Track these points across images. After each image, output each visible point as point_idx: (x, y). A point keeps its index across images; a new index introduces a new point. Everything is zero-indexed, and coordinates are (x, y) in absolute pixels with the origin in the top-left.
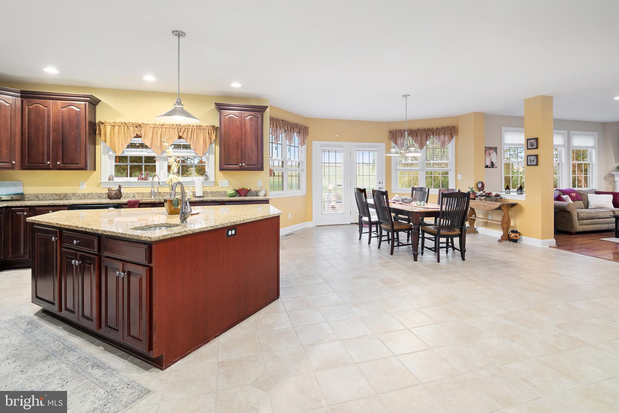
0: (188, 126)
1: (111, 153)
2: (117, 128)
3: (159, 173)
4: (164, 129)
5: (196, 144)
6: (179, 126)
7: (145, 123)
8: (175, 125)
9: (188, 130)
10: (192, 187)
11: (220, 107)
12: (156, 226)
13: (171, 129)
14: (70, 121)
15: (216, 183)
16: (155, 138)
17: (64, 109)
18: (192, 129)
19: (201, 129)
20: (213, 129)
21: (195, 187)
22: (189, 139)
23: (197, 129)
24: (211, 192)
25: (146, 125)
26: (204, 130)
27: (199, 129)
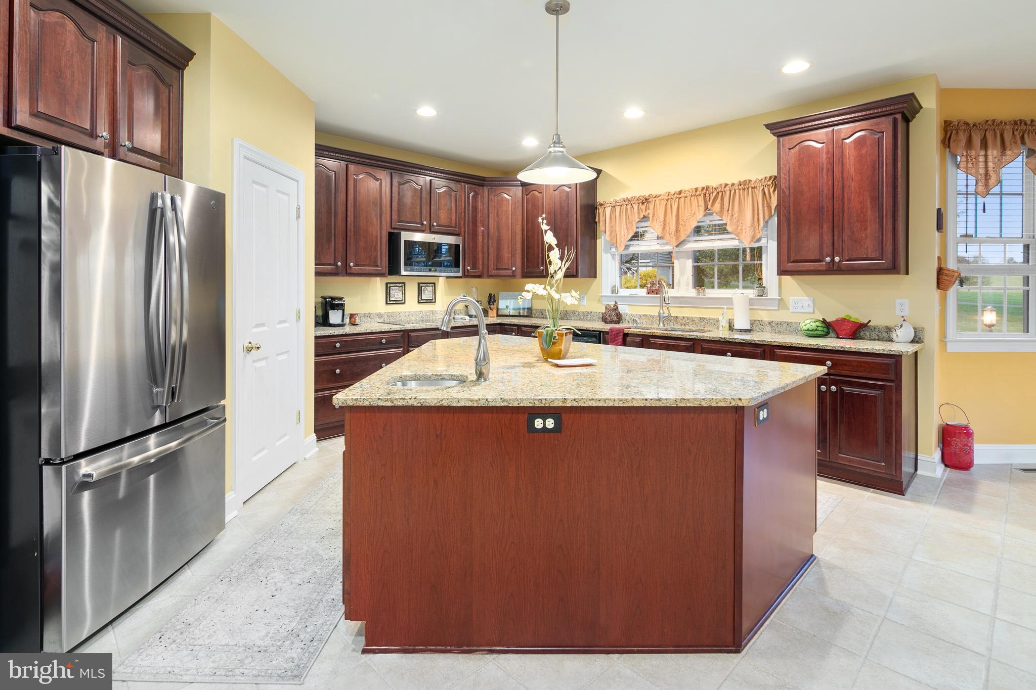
0: (723, 186)
1: (613, 250)
2: (618, 208)
3: (679, 281)
4: (682, 199)
5: (738, 221)
6: (707, 190)
7: (654, 193)
8: (700, 190)
9: (722, 194)
10: (727, 308)
11: (778, 131)
12: (453, 377)
13: (693, 197)
14: (562, 208)
15: (781, 303)
16: (669, 219)
17: (556, 192)
18: (731, 191)
19: (748, 189)
20: (772, 183)
21: (732, 309)
22: (727, 212)
23: (740, 189)
24: (770, 323)
25: (655, 197)
26: (755, 189)
27: (744, 189)
